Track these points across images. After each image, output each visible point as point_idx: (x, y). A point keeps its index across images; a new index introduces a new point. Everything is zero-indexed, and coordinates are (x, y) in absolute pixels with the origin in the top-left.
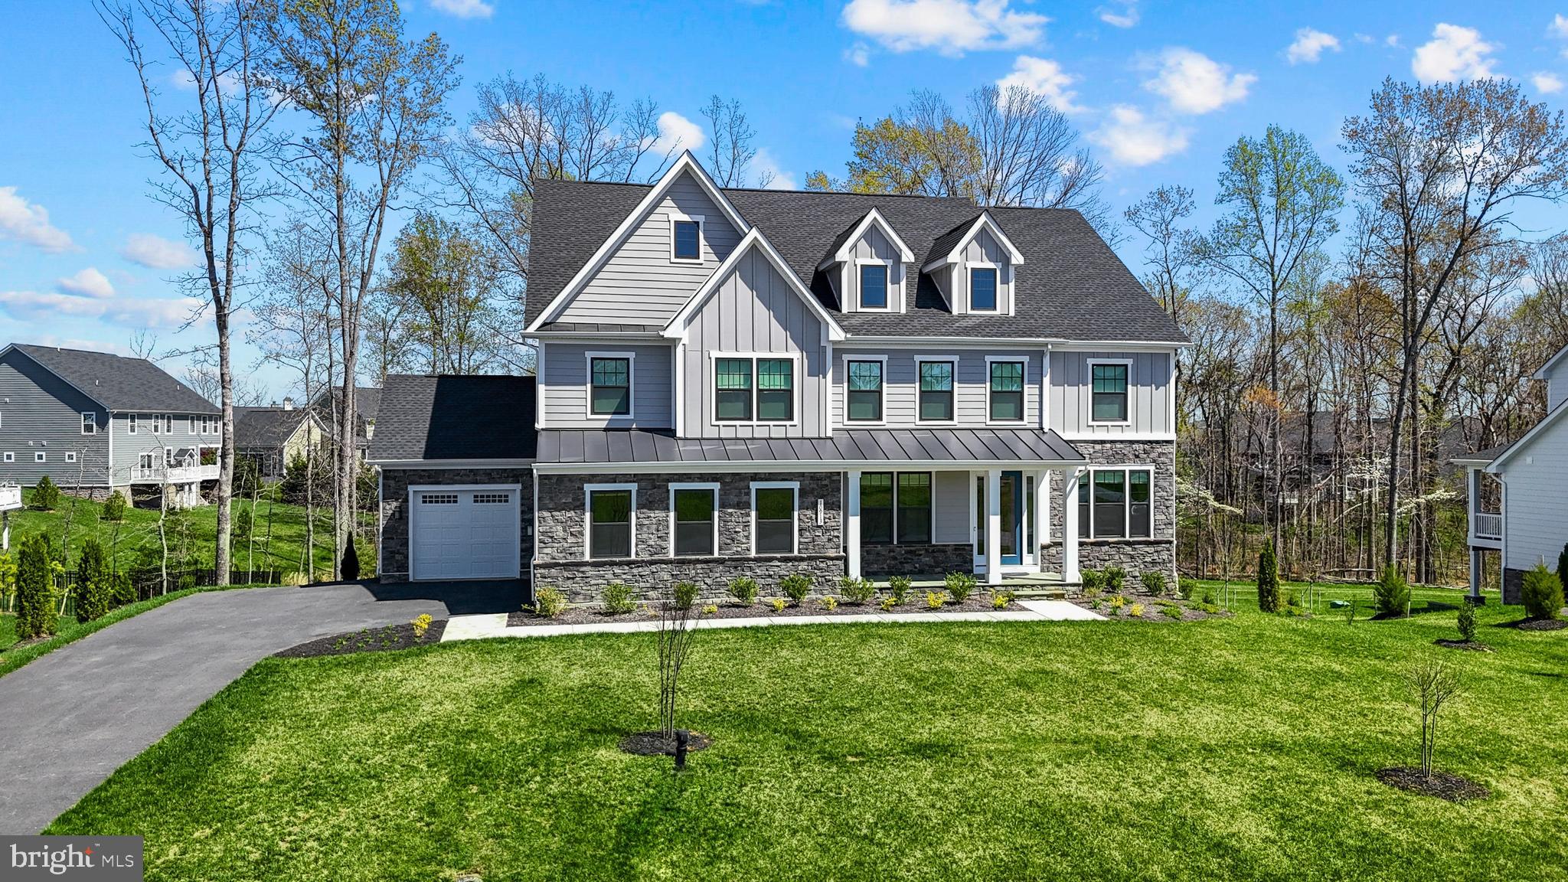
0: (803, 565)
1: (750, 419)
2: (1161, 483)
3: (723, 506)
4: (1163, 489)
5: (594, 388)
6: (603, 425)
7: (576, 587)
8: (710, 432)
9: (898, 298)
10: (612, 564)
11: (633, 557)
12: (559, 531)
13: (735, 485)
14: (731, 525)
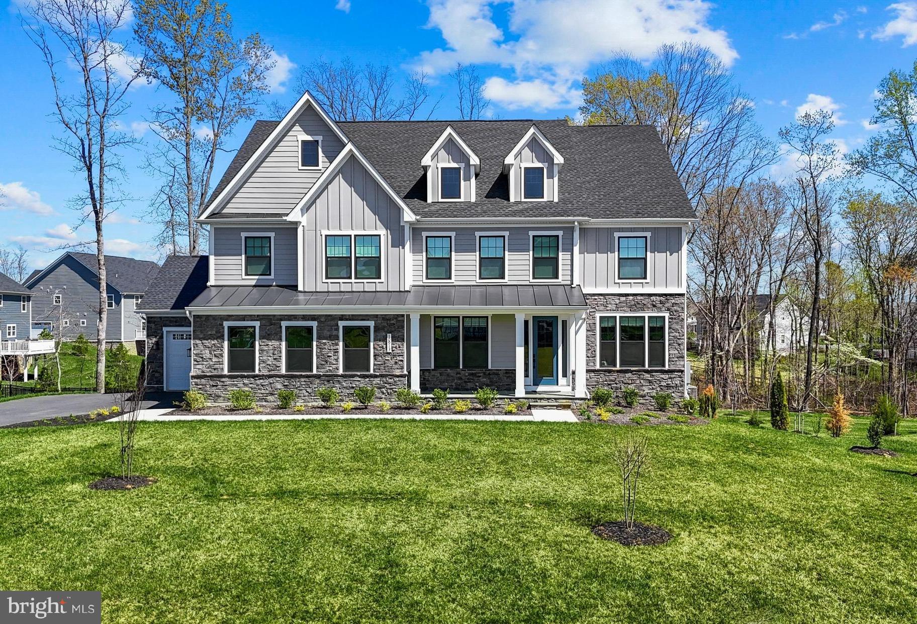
0: (377, 380)
1: (350, 278)
2: (675, 326)
3: (319, 338)
4: (676, 330)
5: (247, 258)
6: (253, 283)
7: (219, 392)
8: (321, 288)
9: (469, 191)
10: (243, 377)
11: (257, 372)
12: (207, 354)
13: (328, 323)
14: (325, 351)
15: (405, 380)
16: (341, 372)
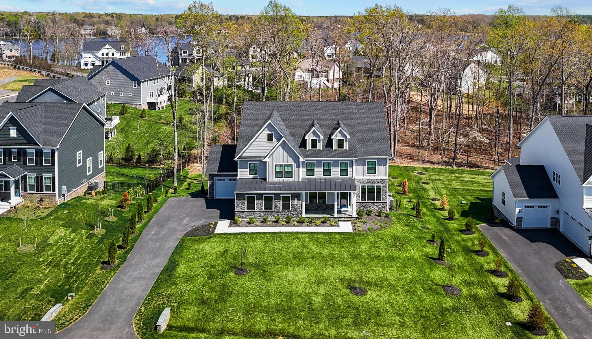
0: (292, 212)
1: (283, 177)
3: (275, 199)
4: (385, 190)
5: (250, 169)
6: (252, 177)
7: (244, 216)
8: (274, 181)
9: (320, 146)
10: (251, 211)
11: (255, 210)
12: (240, 205)
13: (277, 195)
14: (276, 204)
15: (301, 212)
16: (281, 210)
